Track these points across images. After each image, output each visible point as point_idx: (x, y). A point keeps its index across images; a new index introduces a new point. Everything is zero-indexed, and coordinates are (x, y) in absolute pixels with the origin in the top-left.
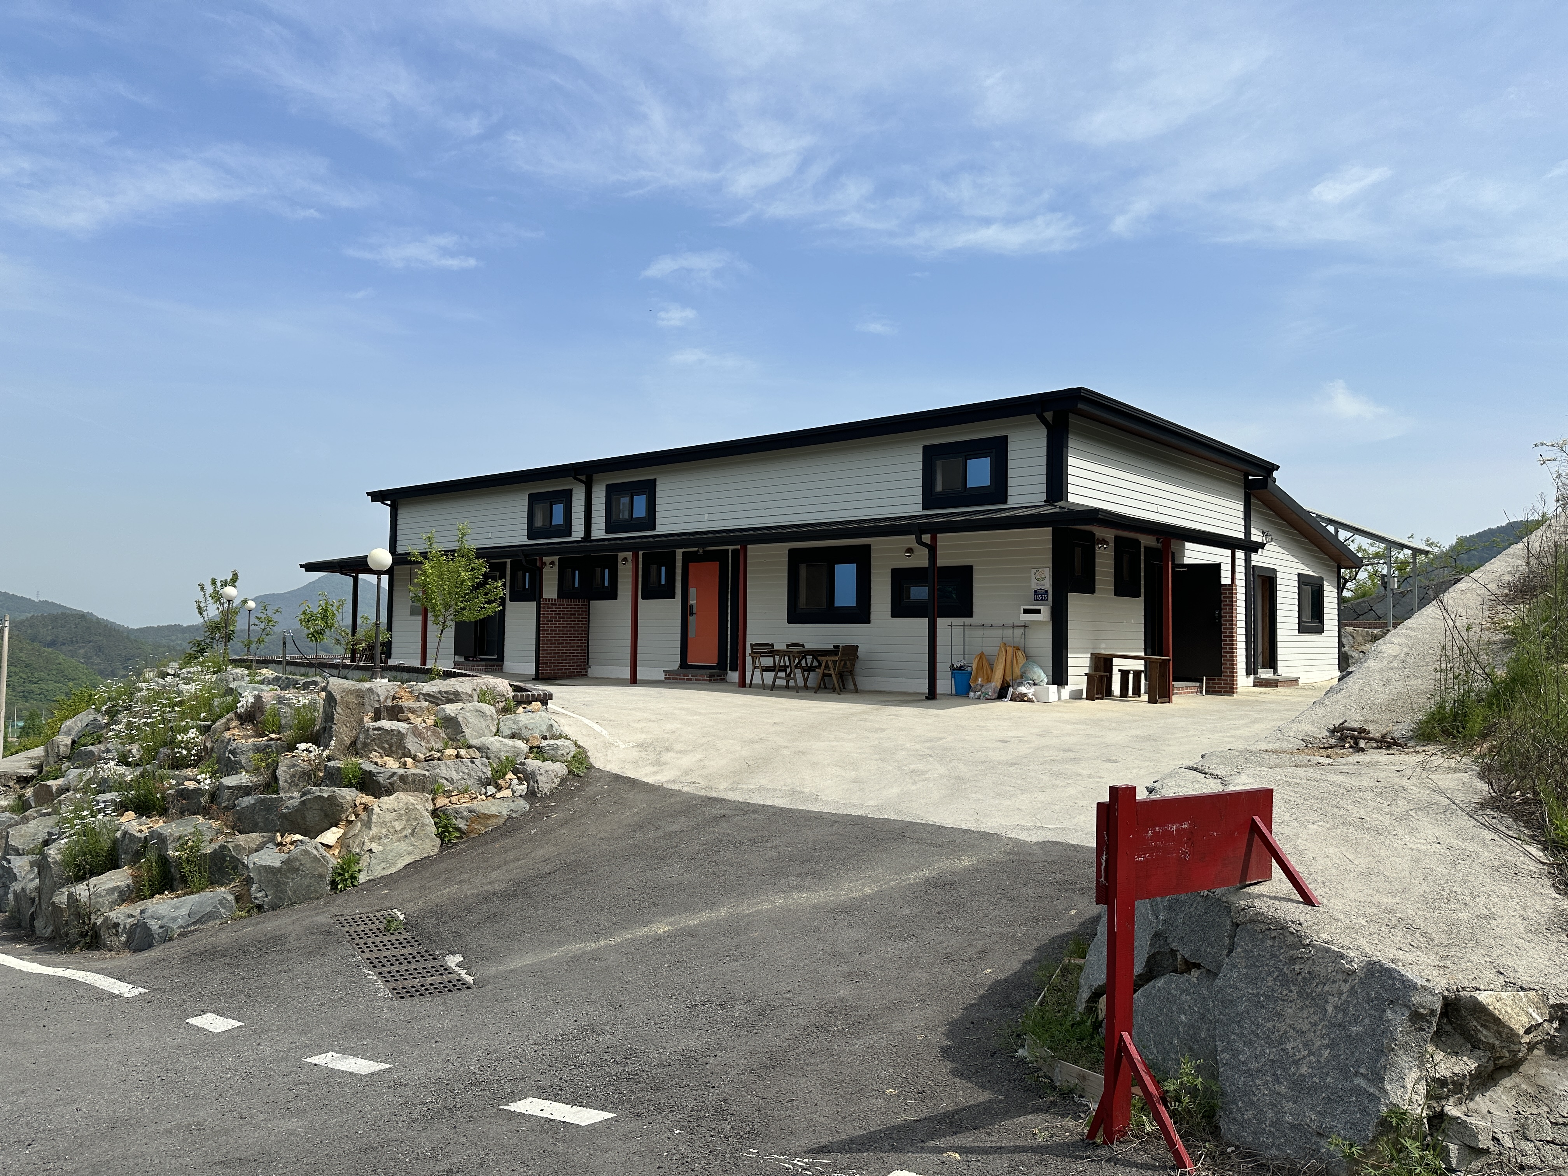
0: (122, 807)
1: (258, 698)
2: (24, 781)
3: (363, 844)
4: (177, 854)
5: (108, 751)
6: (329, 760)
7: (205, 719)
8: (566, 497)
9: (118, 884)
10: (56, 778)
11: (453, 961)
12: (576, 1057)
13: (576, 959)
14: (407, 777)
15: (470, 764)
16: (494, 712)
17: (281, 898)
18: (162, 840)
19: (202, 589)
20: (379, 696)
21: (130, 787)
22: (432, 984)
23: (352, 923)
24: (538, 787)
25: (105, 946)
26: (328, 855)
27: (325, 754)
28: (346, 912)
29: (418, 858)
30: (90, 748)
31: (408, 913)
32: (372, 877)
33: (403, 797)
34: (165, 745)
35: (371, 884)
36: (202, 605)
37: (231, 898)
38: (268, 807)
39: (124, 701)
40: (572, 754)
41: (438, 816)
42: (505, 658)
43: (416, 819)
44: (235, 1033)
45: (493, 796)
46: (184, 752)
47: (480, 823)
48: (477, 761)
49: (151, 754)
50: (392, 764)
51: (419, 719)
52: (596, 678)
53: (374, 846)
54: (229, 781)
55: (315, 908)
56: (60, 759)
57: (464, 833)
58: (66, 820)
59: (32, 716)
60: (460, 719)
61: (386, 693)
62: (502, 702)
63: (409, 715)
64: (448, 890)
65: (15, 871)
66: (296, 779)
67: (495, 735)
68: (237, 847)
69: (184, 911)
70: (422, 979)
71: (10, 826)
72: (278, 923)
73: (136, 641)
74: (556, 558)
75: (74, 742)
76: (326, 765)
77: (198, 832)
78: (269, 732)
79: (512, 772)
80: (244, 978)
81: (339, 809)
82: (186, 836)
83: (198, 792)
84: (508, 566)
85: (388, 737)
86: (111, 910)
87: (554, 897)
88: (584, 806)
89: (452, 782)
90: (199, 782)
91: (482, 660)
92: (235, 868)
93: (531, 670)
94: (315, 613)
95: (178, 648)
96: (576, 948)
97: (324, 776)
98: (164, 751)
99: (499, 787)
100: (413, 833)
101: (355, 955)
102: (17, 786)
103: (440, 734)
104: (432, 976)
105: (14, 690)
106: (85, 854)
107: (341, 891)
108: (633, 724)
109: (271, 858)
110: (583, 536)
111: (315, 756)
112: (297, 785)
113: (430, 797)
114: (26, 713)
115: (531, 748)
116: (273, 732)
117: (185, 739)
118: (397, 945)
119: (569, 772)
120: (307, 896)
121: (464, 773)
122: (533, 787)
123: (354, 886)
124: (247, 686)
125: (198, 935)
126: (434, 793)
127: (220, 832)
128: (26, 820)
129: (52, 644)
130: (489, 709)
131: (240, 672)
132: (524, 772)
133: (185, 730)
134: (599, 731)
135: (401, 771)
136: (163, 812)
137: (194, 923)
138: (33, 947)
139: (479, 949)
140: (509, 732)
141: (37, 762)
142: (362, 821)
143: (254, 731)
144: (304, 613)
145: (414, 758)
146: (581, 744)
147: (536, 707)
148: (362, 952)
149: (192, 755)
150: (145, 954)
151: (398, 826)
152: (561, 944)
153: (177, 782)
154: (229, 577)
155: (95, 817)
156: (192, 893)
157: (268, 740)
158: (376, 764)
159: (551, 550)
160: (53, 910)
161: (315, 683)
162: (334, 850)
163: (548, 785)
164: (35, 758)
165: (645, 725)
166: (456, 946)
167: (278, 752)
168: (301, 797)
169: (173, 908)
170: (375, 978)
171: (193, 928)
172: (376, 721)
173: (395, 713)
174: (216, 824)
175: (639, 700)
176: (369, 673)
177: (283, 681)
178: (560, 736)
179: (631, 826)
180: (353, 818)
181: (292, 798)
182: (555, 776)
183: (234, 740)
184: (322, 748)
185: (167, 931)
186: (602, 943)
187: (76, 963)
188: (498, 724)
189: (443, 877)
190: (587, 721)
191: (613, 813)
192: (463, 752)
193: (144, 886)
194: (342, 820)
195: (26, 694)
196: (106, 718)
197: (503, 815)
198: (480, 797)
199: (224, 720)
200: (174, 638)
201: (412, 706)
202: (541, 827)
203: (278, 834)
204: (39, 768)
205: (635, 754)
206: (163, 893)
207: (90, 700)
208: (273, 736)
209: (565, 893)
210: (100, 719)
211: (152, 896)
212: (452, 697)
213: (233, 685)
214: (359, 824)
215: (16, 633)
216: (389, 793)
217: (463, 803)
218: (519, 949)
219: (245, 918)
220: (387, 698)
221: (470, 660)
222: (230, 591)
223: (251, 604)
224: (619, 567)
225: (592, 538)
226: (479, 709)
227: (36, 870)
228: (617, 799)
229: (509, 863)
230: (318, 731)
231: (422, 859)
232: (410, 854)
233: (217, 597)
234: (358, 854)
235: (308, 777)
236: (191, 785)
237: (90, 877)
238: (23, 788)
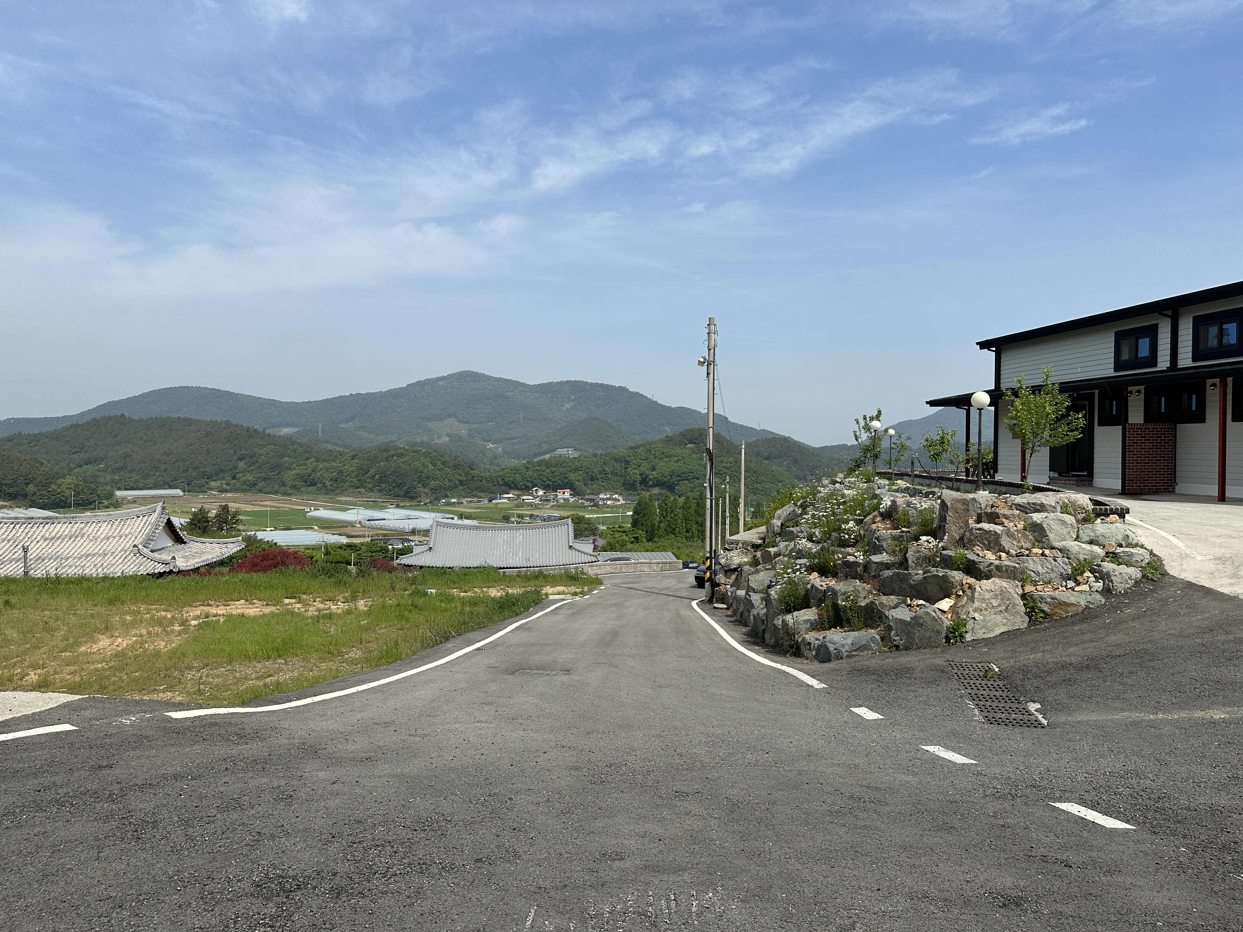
0: (810, 569)
1: (894, 502)
2: (756, 547)
3: (969, 613)
4: (844, 603)
5: (802, 532)
6: (944, 549)
7: (859, 515)
8: (1152, 332)
9: (810, 618)
10: (773, 547)
11: (1033, 707)
12: (1118, 788)
13: (1135, 724)
14: (1002, 567)
15: (1053, 562)
16: (1074, 521)
17: (911, 643)
18: (835, 593)
19: (858, 423)
20: (980, 504)
21: (814, 557)
22: (1014, 719)
23: (960, 668)
24: (1113, 586)
25: (804, 656)
26: (943, 617)
27: (940, 545)
28: (955, 660)
29: (1011, 628)
30: (791, 529)
31: (1001, 667)
32: (975, 638)
33: (998, 582)
34: (835, 531)
35: (975, 642)
36: (858, 434)
37: (878, 637)
38: (904, 579)
39: (810, 500)
40: (1147, 561)
41: (1026, 599)
42: (1095, 475)
43: (1009, 599)
44: (879, 722)
45: (1072, 589)
46: (847, 536)
47: (1061, 609)
48: (1059, 560)
49: (827, 536)
50: (990, 556)
51: (1012, 524)
52: (1184, 495)
53: (976, 615)
54: (875, 558)
55: (934, 654)
56: (775, 535)
57: (1048, 615)
58: (779, 574)
59: (759, 505)
60: (1045, 526)
61: (986, 503)
62: (1082, 513)
63: (1004, 520)
64: (1033, 655)
65: (753, 602)
66: (920, 562)
67: (1075, 540)
68: (881, 604)
69: (849, 641)
70: (1008, 714)
71: (750, 574)
72: (909, 659)
73: (818, 456)
74: (1142, 388)
75: (782, 524)
76: (941, 553)
77: (856, 591)
78: (902, 526)
79: (1090, 571)
80: (885, 690)
81: (951, 585)
82: (849, 592)
83: (856, 564)
84: (1097, 396)
85: (987, 536)
86: (806, 634)
87: (1122, 674)
88: (1156, 606)
89: (1038, 574)
90: (856, 557)
91: (1074, 476)
92: (880, 618)
93: (1117, 485)
94: (935, 439)
95: (845, 461)
96: (1135, 716)
97: (940, 560)
98: (834, 534)
99: (1078, 582)
100: (1006, 610)
101: (960, 690)
102: (752, 550)
103: (1028, 536)
104: (1015, 714)
105: (748, 488)
106: (790, 596)
107: (953, 644)
108: (1213, 539)
109: (903, 614)
110: (1169, 366)
111: (933, 546)
112: (921, 566)
113: (1020, 584)
114: (755, 503)
115: (1107, 553)
116: (905, 527)
117: (847, 528)
118: (992, 689)
119: (1144, 576)
120: (929, 644)
121: (1048, 568)
122: (1108, 585)
123: (962, 642)
124: (887, 494)
125: (858, 658)
126: (1024, 582)
127: (870, 592)
128: (757, 572)
129: (768, 458)
130: (1069, 519)
131: (883, 482)
132: (1100, 572)
133: (847, 522)
134: (1175, 543)
135: (997, 562)
136: (835, 575)
137: (856, 650)
138: (765, 650)
139: (1054, 702)
140: (1087, 539)
141: (763, 536)
142: (967, 596)
143: (892, 525)
144: (927, 440)
145: (1008, 553)
146: (1157, 554)
147: (1114, 519)
148: (966, 688)
149: (851, 539)
150: (826, 665)
151: (995, 603)
152: (1123, 710)
153: (843, 556)
154: (875, 414)
155: (795, 574)
156: (854, 631)
157: (900, 532)
158: (978, 555)
159: (1136, 381)
160: (774, 628)
161: (934, 493)
162: (948, 615)
163: (1123, 586)
164: (761, 533)
165: (1225, 540)
166: (1037, 697)
167: (908, 541)
168: (924, 574)
169: (842, 638)
170: (973, 707)
171: (854, 653)
172: (978, 523)
173: (993, 518)
174: (868, 587)
175: (1221, 518)
176: (974, 486)
177: (912, 490)
178: (1136, 545)
179: (1201, 627)
180: (961, 593)
181: (917, 574)
182: (1129, 578)
183: (878, 530)
184: (938, 540)
185: (839, 652)
186: (1160, 716)
187: (788, 663)
188: (1078, 532)
189: (1030, 646)
190: (1163, 534)
191: (1184, 615)
192: (1047, 552)
193: (825, 621)
194: (953, 594)
195: (755, 491)
196: (800, 509)
197: (1081, 605)
198: (1061, 589)
199: (871, 516)
200: (842, 453)
201: (1006, 513)
202: (1114, 619)
203: (908, 598)
204: (764, 539)
205: (1212, 566)
206: (836, 628)
207: (790, 497)
208: (904, 529)
209: (1132, 673)
210: (796, 510)
211: (830, 629)
212: (1038, 507)
213: (878, 492)
214: (965, 598)
215: (748, 451)
216: (988, 577)
217: (1047, 592)
218: (1086, 708)
219: (887, 652)
220: (987, 506)
221: (1063, 476)
222: (876, 424)
223: (892, 432)
224: (1207, 392)
225: (1179, 367)
226: (1060, 518)
227: (764, 603)
228: (1189, 603)
229: (1085, 643)
230: (936, 528)
231: (1014, 630)
232: (1004, 625)
233: (867, 428)
234: (965, 620)
235: (928, 560)
236: (851, 559)
237: (794, 611)
238: (755, 551)
